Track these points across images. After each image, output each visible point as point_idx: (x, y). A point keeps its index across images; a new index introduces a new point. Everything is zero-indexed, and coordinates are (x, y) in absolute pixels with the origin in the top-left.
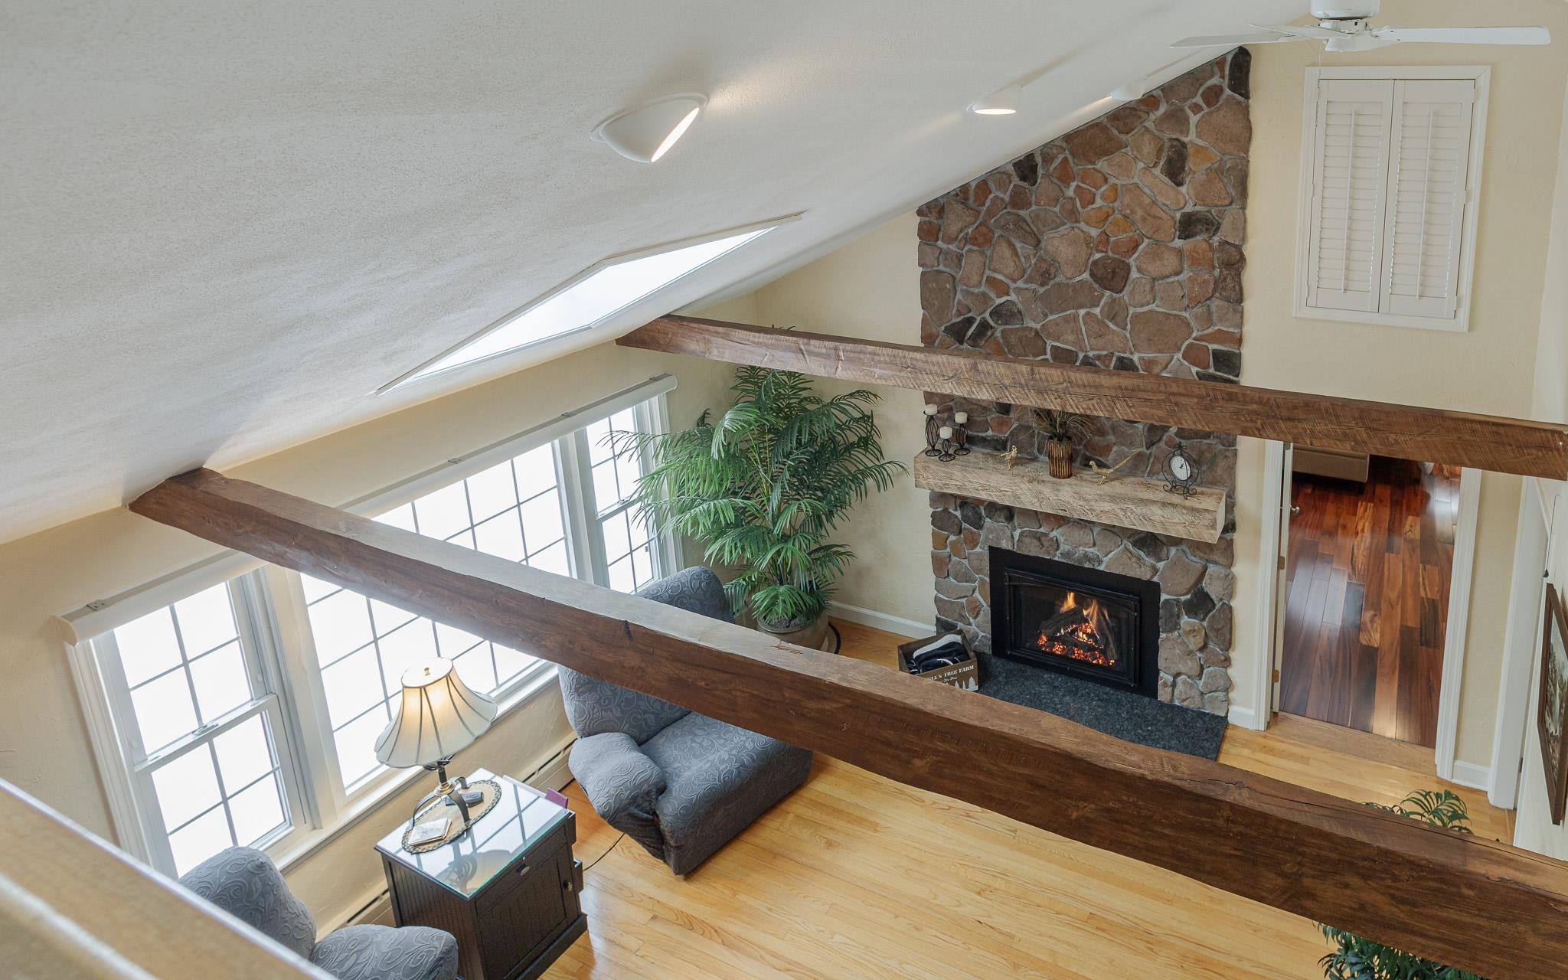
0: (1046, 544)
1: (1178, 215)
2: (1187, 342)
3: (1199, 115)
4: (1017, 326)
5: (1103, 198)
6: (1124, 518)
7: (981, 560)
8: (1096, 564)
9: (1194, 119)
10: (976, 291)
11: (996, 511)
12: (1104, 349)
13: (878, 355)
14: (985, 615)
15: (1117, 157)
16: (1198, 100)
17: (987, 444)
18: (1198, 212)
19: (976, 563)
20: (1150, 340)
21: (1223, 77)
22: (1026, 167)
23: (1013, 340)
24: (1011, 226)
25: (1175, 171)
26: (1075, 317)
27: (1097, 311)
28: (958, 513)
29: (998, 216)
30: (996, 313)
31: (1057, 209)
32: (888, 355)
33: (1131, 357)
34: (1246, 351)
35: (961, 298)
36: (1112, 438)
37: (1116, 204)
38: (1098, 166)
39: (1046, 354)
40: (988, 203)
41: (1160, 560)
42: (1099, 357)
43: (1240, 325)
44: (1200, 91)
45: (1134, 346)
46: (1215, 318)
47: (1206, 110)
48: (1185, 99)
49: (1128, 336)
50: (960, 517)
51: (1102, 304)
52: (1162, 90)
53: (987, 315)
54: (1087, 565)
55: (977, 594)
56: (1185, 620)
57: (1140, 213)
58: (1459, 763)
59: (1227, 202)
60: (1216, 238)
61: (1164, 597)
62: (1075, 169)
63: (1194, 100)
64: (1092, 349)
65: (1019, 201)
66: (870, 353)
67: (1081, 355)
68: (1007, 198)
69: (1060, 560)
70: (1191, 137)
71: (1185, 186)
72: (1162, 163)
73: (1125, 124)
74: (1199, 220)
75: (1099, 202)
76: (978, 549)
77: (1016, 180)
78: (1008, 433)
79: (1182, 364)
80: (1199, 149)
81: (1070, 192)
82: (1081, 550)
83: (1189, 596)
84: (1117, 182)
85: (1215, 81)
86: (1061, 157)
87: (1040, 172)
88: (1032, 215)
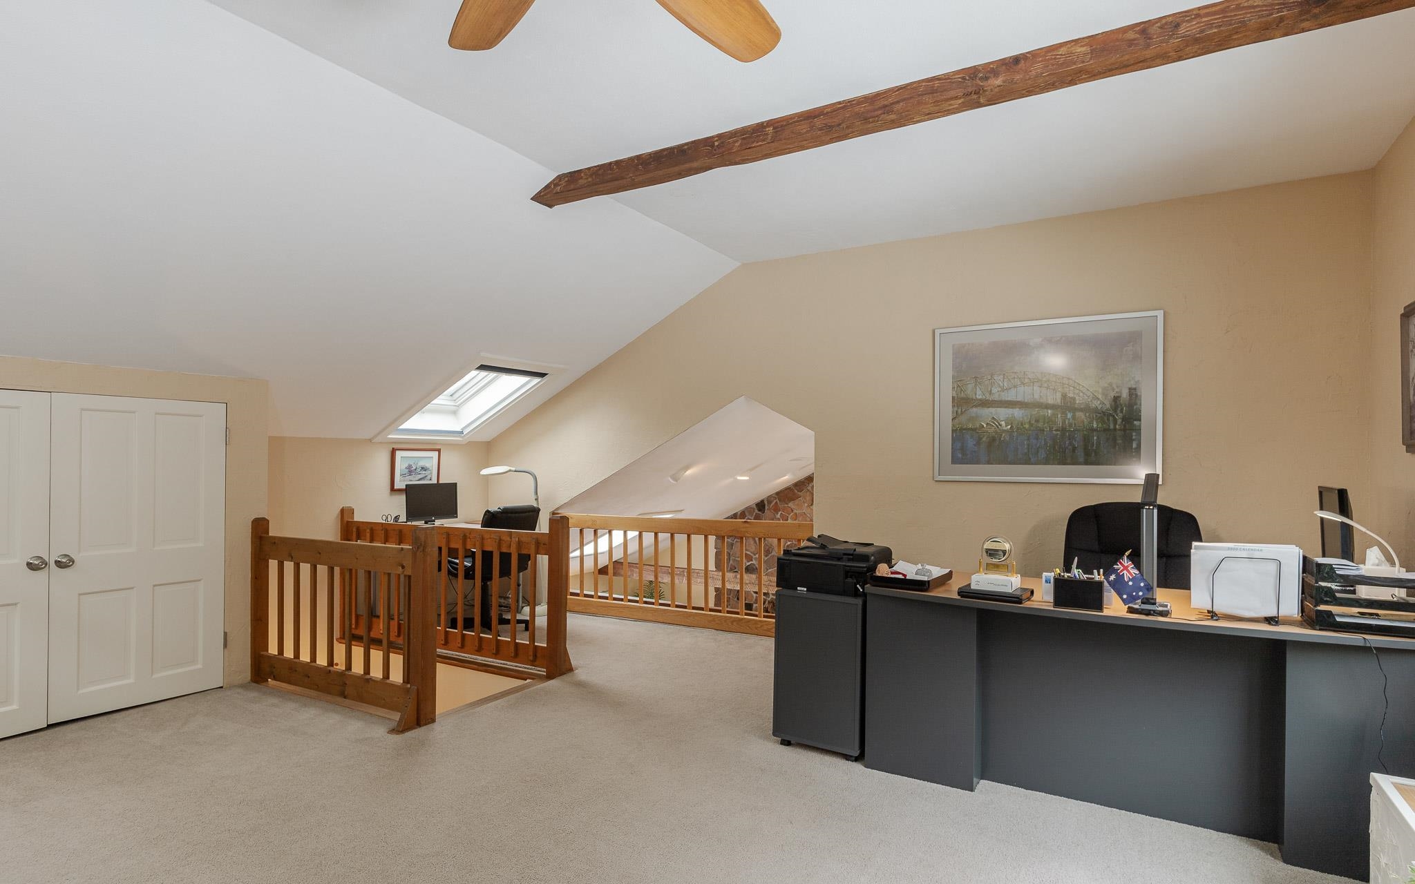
5: (792, 518)
15: (797, 502)
22: (761, 505)
38: (788, 505)
62: (780, 506)
77: (756, 511)
81: (778, 516)
84: (797, 512)
86: (774, 501)
87: (766, 507)
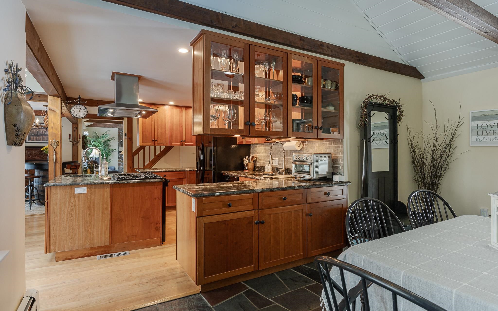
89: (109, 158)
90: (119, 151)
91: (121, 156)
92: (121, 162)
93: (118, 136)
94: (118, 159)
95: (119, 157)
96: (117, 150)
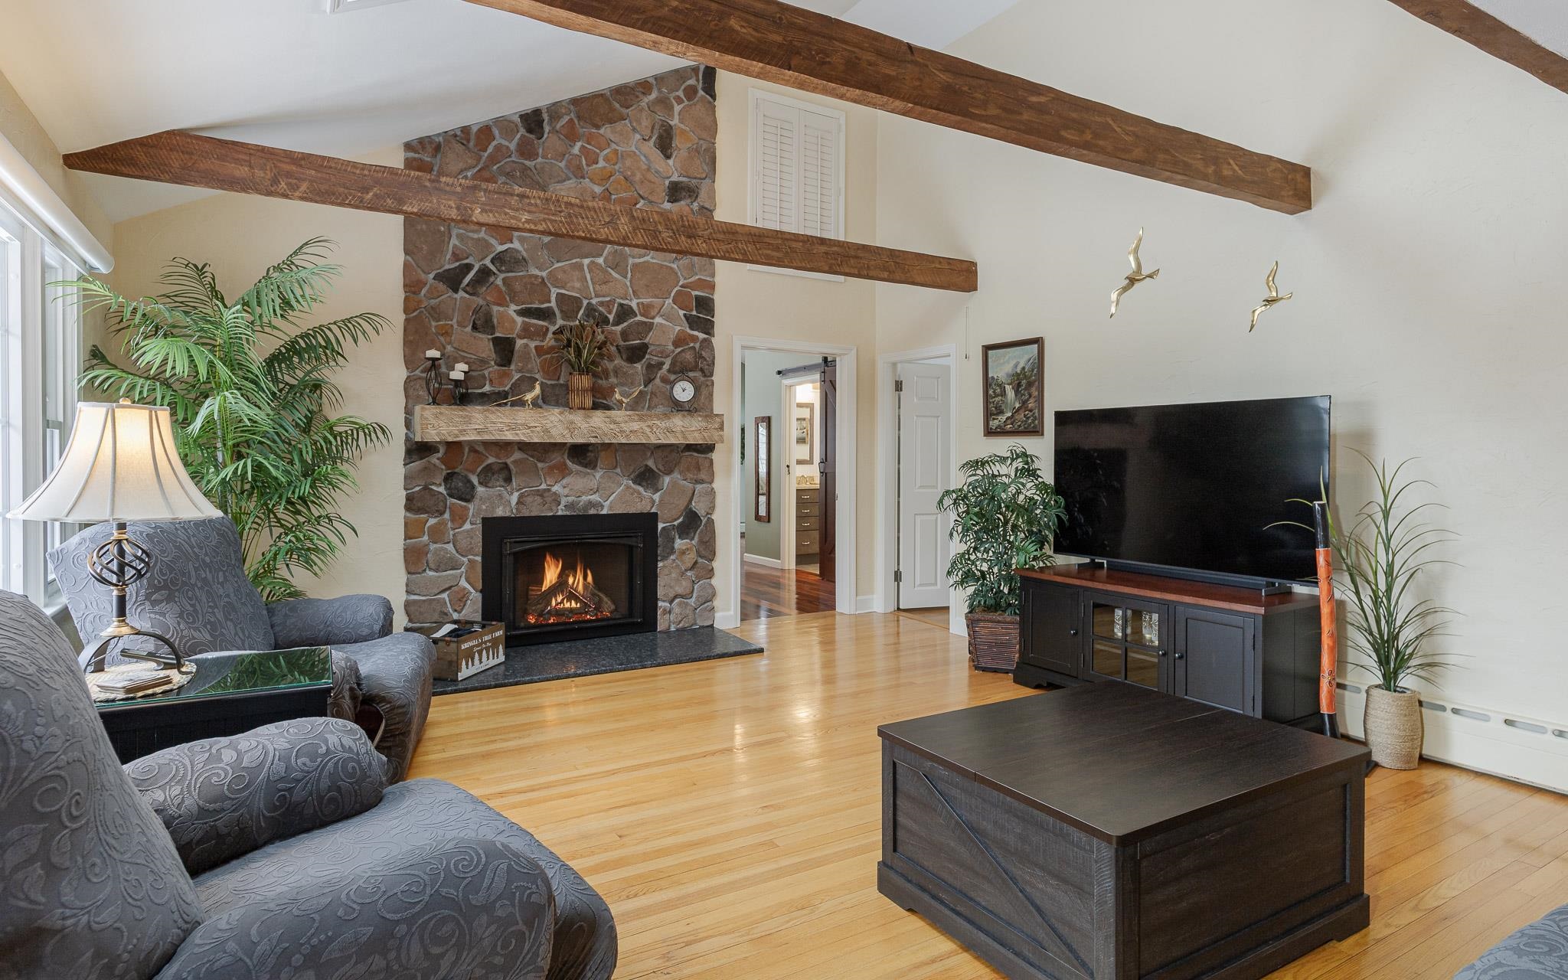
0: (549, 499)
1: (667, 183)
2: (676, 289)
3: (682, 106)
4: (521, 274)
5: (606, 159)
6: (650, 434)
7: (472, 538)
8: (600, 509)
9: (677, 108)
10: (476, 236)
11: (493, 474)
12: (608, 296)
13: (528, 197)
14: (474, 603)
15: (619, 126)
16: (680, 93)
17: (486, 399)
18: (682, 182)
19: (463, 543)
20: (648, 286)
21: (698, 80)
22: (533, 121)
23: (518, 287)
24: (518, 174)
25: (665, 145)
26: (580, 267)
27: (600, 260)
28: (442, 489)
29: (502, 163)
30: (499, 259)
31: (562, 164)
32: (539, 198)
33: (630, 303)
34: (718, 297)
35: (457, 243)
36: (613, 380)
37: (617, 167)
38: (602, 131)
39: (550, 302)
40: (490, 149)
41: (657, 490)
42: (602, 304)
43: (713, 275)
44: (683, 88)
45: (633, 291)
46: (697, 270)
47: (686, 103)
48: (671, 91)
49: (628, 284)
50: (445, 492)
51: (604, 255)
52: (656, 79)
53: (487, 262)
54: (592, 512)
55: (463, 583)
56: (679, 543)
57: (638, 177)
58: (858, 598)
59: (704, 176)
60: (695, 204)
61: (660, 526)
62: (581, 131)
63: (677, 93)
64: (597, 296)
65: (526, 151)
66: (518, 195)
67: (585, 302)
68: (513, 146)
69: (565, 513)
70: (675, 122)
71: (672, 159)
72: (654, 138)
73: (626, 100)
74: (683, 188)
75: (601, 164)
76: (467, 526)
77: (522, 131)
78: (509, 386)
79: (673, 307)
80: (683, 132)
81: (576, 150)
82: (584, 498)
83: (681, 520)
84: (617, 148)
85: (692, 82)
86: (566, 119)
87: (547, 128)
88: (538, 166)
89: (329, 509)
90: (408, 439)
91: (426, 488)
92: (426, 538)
93: (406, 311)
94: (398, 514)
95: (409, 499)
96: (399, 432)
